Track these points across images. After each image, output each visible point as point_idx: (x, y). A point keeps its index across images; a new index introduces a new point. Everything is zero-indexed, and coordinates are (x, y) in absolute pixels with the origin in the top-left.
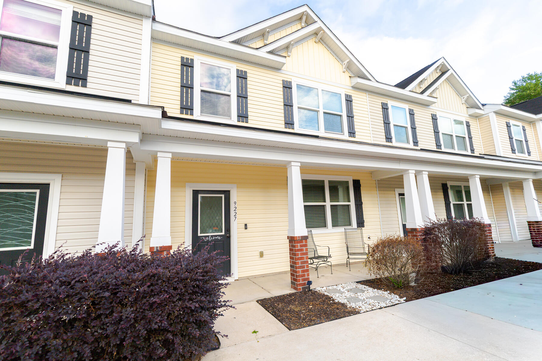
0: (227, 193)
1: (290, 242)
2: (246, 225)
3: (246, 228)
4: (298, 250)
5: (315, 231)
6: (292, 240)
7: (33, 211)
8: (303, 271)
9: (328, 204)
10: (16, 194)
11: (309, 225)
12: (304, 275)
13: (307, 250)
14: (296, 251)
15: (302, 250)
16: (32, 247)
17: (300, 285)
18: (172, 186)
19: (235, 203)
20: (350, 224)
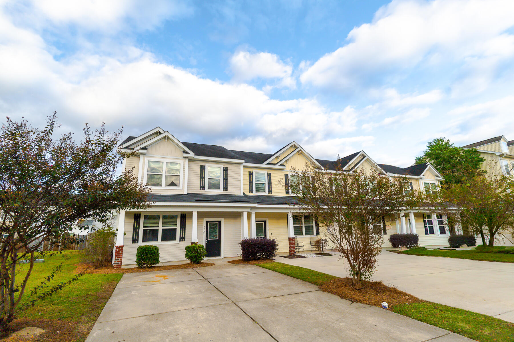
0: (265, 222)
1: (289, 239)
2: (272, 234)
3: (272, 235)
4: (292, 242)
5: (298, 237)
6: (290, 239)
7: (217, 228)
8: (293, 249)
9: (304, 225)
10: (213, 224)
11: (296, 234)
12: (294, 250)
13: (294, 242)
14: (291, 248)
15: (293, 242)
16: (218, 239)
17: (292, 253)
18: (248, 220)
19: (268, 225)
20: (313, 234)
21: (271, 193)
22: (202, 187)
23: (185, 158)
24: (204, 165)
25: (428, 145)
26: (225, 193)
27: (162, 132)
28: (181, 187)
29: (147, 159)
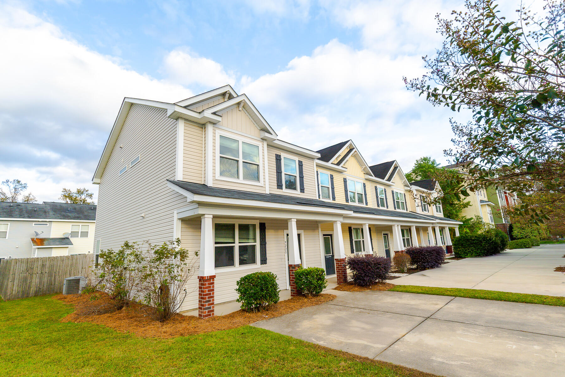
21: (335, 200)
22: (280, 186)
23: (263, 139)
24: (279, 154)
25: (415, 162)
26: (302, 196)
27: (235, 95)
28: (261, 183)
29: (219, 133)
